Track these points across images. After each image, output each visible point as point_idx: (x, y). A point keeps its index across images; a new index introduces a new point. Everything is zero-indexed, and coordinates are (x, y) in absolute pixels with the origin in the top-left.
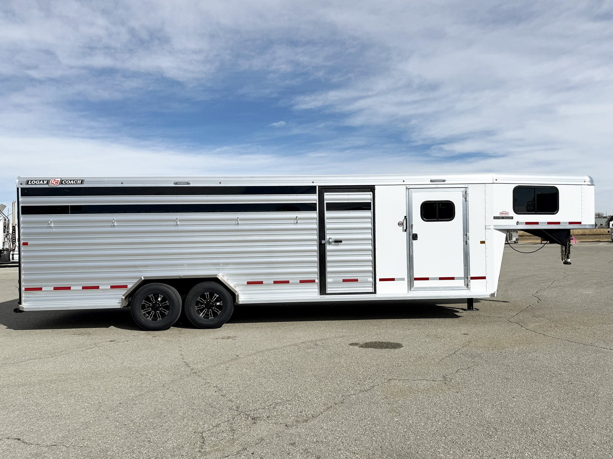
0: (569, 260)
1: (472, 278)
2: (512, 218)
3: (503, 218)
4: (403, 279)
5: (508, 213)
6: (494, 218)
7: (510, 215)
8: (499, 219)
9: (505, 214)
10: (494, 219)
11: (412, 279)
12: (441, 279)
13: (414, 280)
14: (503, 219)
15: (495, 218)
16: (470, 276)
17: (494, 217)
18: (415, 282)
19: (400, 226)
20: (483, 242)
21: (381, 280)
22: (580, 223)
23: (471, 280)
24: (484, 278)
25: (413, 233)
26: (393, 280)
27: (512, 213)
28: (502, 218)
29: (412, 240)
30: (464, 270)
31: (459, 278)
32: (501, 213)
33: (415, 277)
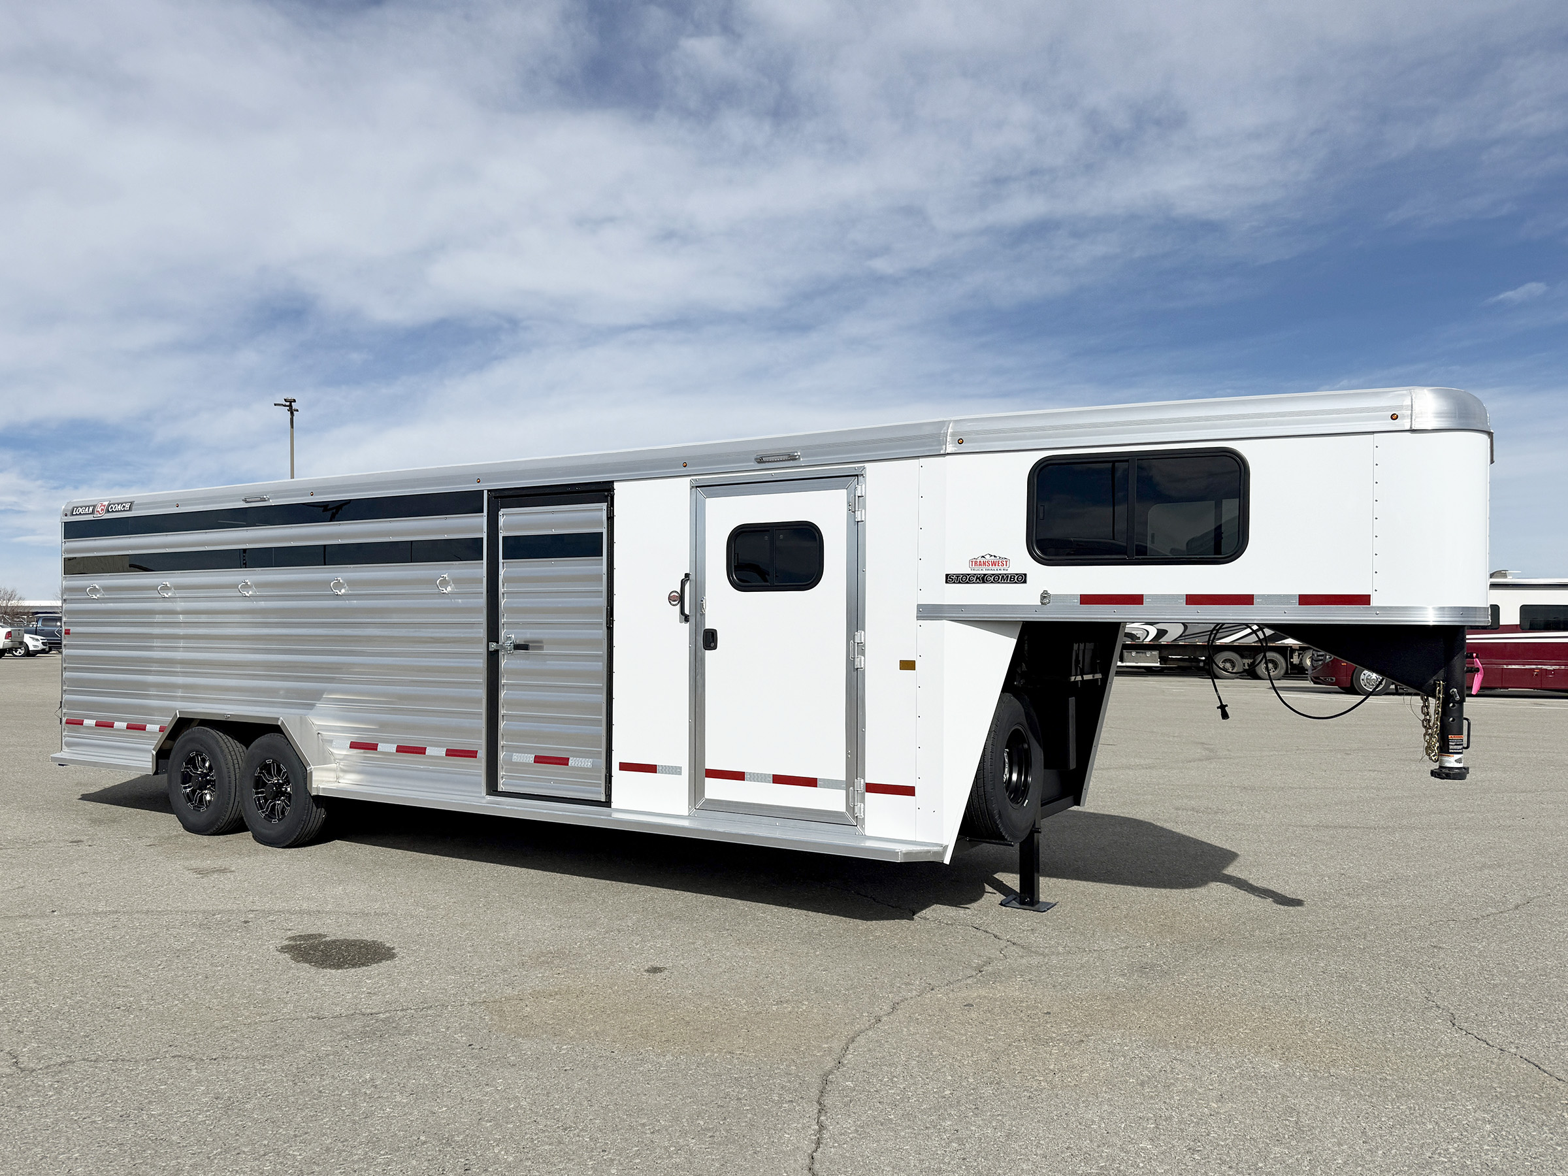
0: (1451, 761)
1: (872, 788)
2: (1022, 579)
3: (983, 578)
4: (676, 771)
5: (1005, 561)
6: (947, 578)
7: (1012, 570)
8: (967, 583)
9: (994, 564)
10: (946, 582)
11: (702, 773)
12: (778, 779)
13: (706, 777)
14: (984, 582)
15: (949, 579)
16: (864, 778)
17: (947, 575)
18: (710, 782)
19: (674, 605)
20: (908, 665)
21: (624, 767)
22: (1364, 600)
23: (866, 793)
24: (909, 791)
25: (706, 628)
26: (652, 769)
27: (1021, 560)
28: (977, 578)
29: (701, 650)
30: (847, 757)
31: (832, 784)
32: (974, 562)
33: (708, 766)
